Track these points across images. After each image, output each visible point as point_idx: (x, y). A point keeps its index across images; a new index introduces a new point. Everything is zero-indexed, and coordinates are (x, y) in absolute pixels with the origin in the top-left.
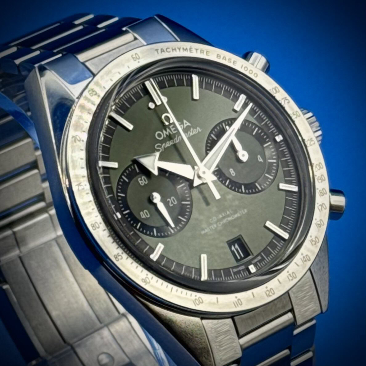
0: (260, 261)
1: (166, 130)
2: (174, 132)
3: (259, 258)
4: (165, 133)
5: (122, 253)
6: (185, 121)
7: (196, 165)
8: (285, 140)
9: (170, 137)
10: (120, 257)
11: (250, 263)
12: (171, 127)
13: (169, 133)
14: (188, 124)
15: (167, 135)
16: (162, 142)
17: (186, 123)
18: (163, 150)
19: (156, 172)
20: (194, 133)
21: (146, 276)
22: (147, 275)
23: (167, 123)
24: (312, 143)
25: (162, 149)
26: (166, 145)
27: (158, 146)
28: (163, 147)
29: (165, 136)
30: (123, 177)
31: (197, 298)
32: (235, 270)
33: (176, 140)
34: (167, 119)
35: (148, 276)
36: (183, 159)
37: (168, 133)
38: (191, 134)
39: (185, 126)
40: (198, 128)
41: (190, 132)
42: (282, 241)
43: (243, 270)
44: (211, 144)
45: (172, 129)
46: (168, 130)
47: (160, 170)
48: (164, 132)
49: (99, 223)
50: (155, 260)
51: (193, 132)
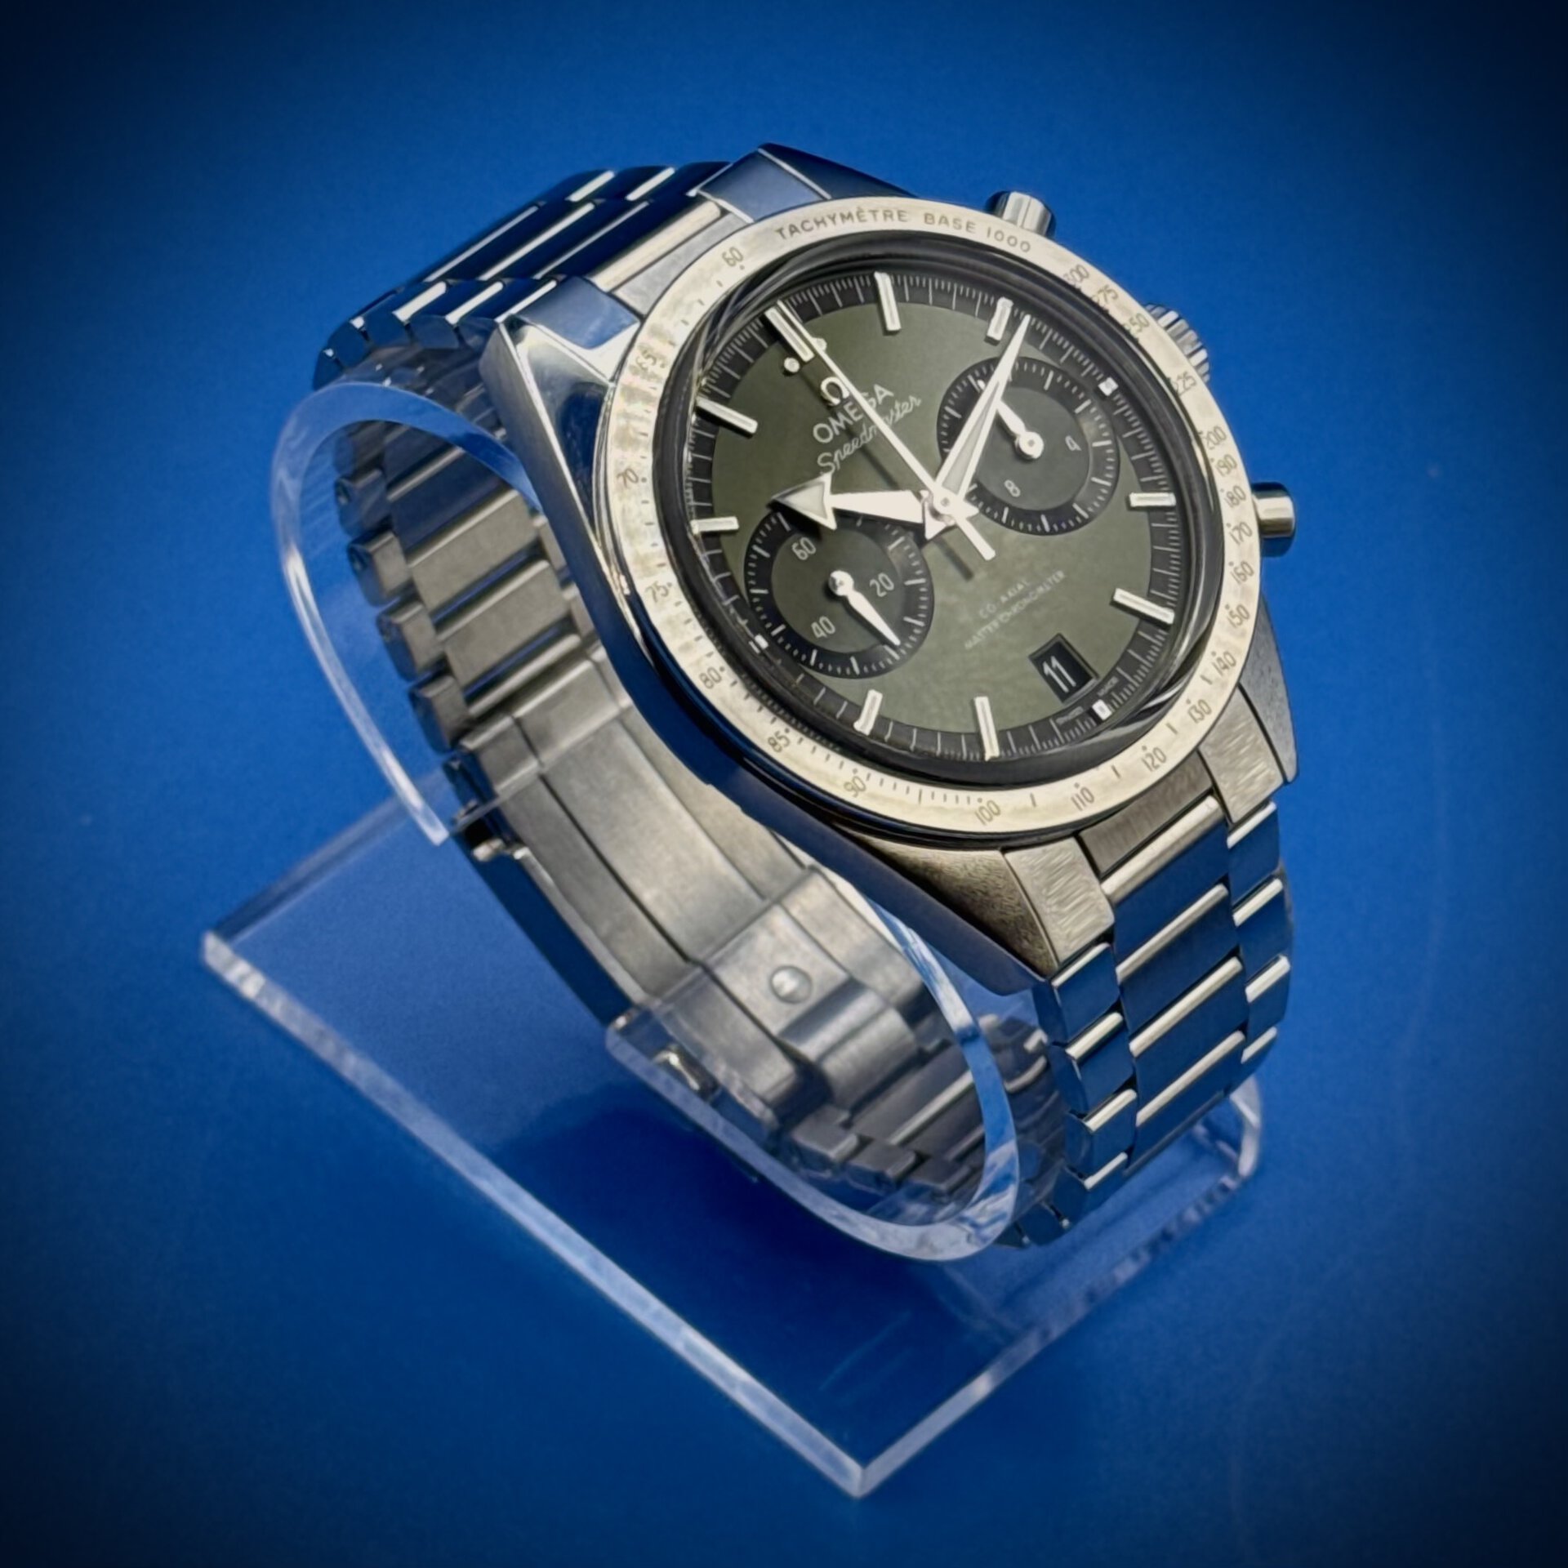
0: (1117, 689)
1: (836, 418)
2: (856, 419)
3: (1114, 680)
4: (835, 425)
5: (787, 731)
6: (878, 388)
7: (925, 487)
8: (1123, 388)
9: (850, 432)
10: (782, 742)
11: (1093, 697)
12: (846, 407)
13: (846, 424)
14: (887, 393)
15: (840, 428)
16: (832, 447)
17: (882, 392)
18: (839, 467)
19: (830, 523)
20: (906, 411)
21: (853, 775)
22: (855, 771)
23: (836, 401)
24: (1189, 383)
25: (835, 464)
26: (843, 454)
27: (825, 460)
28: (836, 459)
29: (837, 432)
30: (756, 548)
31: (984, 804)
32: (1061, 720)
33: (864, 438)
34: (835, 389)
35: (857, 774)
36: (891, 478)
37: (842, 425)
38: (899, 416)
39: (880, 398)
40: (912, 399)
41: (895, 411)
42: (1161, 631)
43: (1081, 717)
44: (950, 432)
45: (852, 413)
46: (841, 417)
47: (840, 514)
48: (834, 422)
49: (717, 669)
50: (867, 731)
51: (902, 410)
